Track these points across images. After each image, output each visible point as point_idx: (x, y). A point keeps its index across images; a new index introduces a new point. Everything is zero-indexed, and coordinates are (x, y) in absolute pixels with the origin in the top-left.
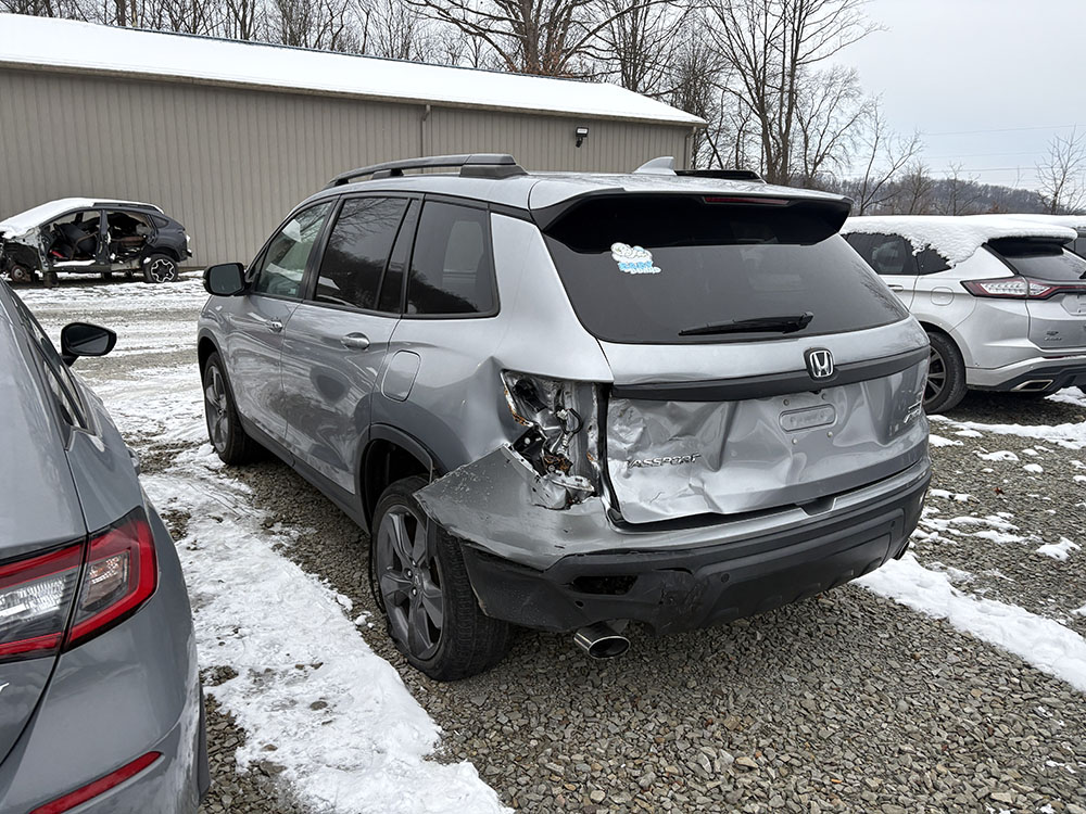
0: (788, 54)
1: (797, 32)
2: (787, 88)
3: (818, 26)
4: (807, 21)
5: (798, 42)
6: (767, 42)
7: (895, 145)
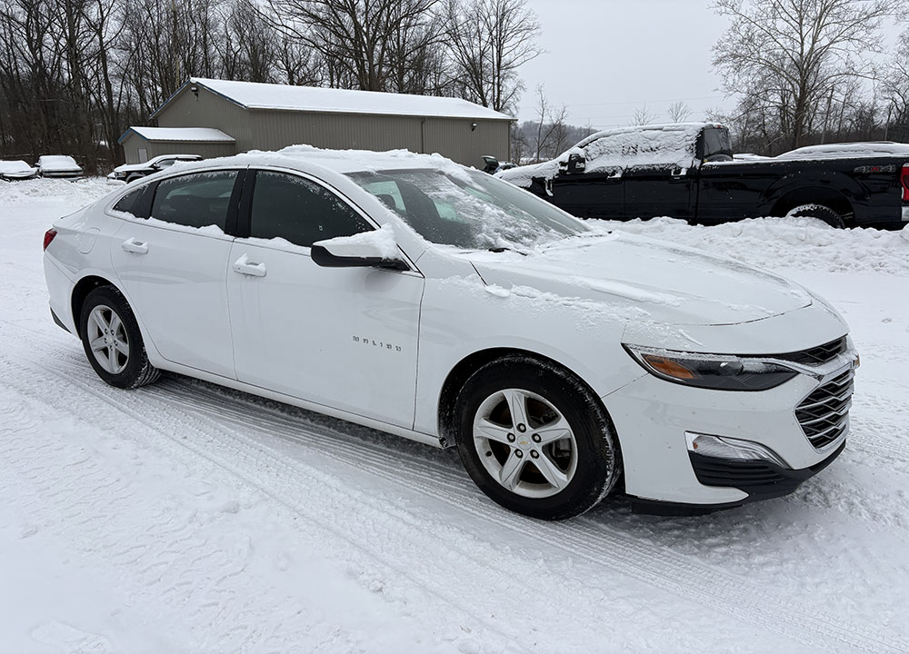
0: (495, 63)
1: (499, 52)
2: (496, 81)
3: (511, 48)
4: (505, 45)
5: (500, 57)
6: (482, 54)
7: (553, 113)
